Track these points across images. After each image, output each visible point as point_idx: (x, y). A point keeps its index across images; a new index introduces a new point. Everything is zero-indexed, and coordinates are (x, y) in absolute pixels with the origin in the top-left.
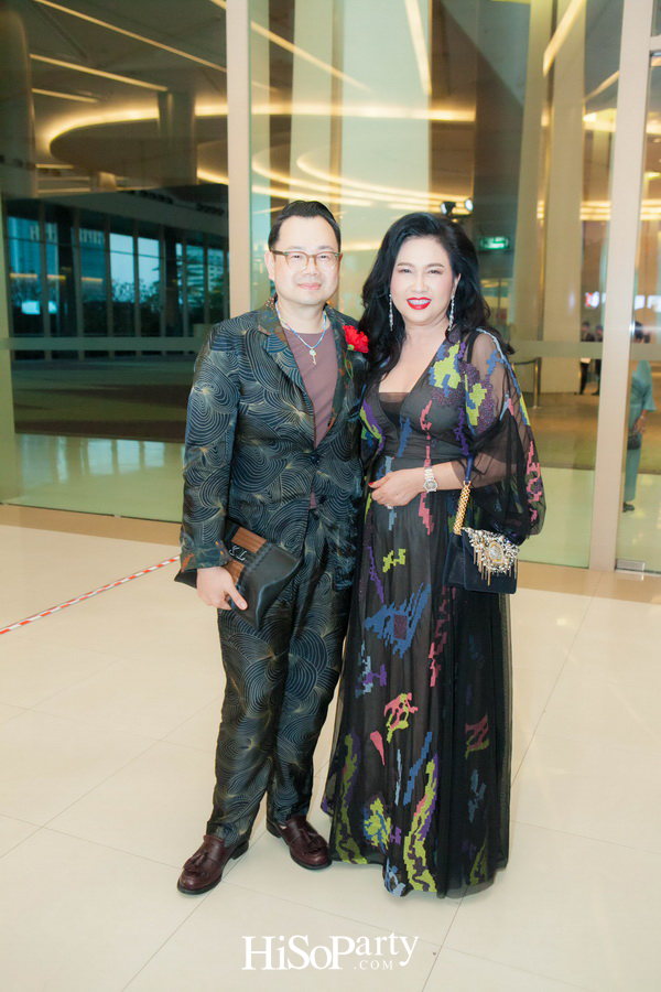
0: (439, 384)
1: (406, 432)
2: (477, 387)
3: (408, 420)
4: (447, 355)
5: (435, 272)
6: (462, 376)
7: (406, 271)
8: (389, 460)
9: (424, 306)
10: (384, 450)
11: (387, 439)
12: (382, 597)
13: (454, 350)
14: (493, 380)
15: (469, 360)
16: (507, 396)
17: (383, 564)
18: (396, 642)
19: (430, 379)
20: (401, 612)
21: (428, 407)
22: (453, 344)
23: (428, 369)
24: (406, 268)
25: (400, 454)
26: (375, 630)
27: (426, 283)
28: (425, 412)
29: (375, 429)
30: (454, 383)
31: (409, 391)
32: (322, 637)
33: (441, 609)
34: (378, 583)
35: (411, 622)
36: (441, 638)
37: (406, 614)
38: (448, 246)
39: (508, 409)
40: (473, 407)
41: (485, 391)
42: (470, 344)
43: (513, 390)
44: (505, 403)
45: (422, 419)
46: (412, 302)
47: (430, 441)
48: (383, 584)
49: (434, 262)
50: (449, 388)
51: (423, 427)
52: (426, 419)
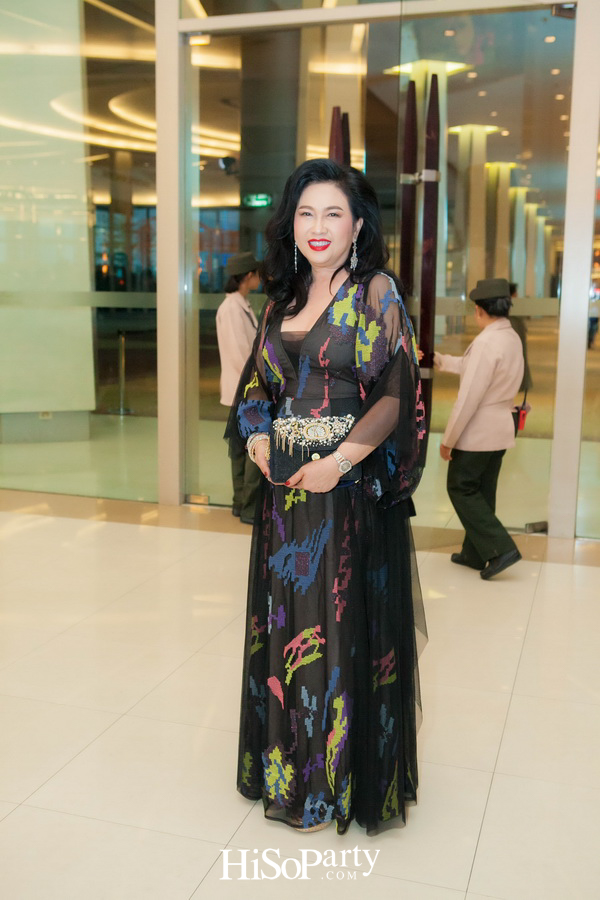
0: (337, 323)
1: (304, 373)
2: (373, 324)
4: (346, 295)
5: (335, 215)
6: (358, 317)
7: (308, 214)
8: (289, 401)
9: (325, 248)
10: (284, 391)
11: (287, 380)
12: (283, 536)
13: (353, 291)
14: (387, 319)
15: (365, 300)
16: (400, 334)
17: (285, 502)
18: (297, 579)
19: (329, 317)
20: (303, 549)
21: (326, 344)
22: (354, 283)
23: (328, 308)
24: (307, 211)
25: (299, 396)
26: (275, 570)
27: (325, 226)
28: (323, 348)
29: (277, 368)
30: (350, 322)
31: (309, 330)
33: (344, 545)
35: (313, 558)
36: (344, 574)
37: (308, 550)
38: (349, 191)
39: (401, 346)
40: (365, 342)
41: (379, 328)
42: (366, 287)
43: (405, 329)
44: (399, 340)
45: (321, 356)
46: (314, 244)
47: (328, 380)
48: (284, 522)
49: (332, 205)
50: (347, 326)
51: (322, 363)
52: (324, 355)
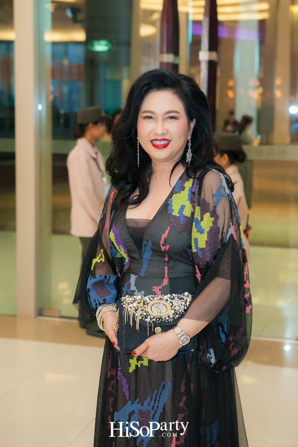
0: (176, 213)
1: (147, 255)
2: (207, 216)
3: (150, 242)
4: (183, 188)
5: (172, 118)
6: (194, 208)
7: (150, 118)
8: (133, 278)
9: (165, 146)
10: (129, 268)
11: (132, 258)
12: (127, 394)
13: (189, 184)
14: (220, 211)
15: (200, 194)
16: (231, 223)
17: (130, 365)
19: (169, 208)
20: (145, 407)
21: (167, 232)
23: (167, 200)
24: (149, 114)
25: (142, 274)
27: (165, 127)
28: (164, 236)
29: (122, 249)
30: (187, 213)
31: (151, 218)
33: (181, 404)
34: (124, 382)
35: (154, 415)
37: (150, 408)
39: (232, 235)
40: (201, 231)
42: (200, 181)
43: (235, 219)
44: (230, 230)
45: (162, 242)
46: (154, 142)
47: (168, 262)
48: (129, 383)
49: (171, 109)
50: (185, 217)
51: (163, 248)
52: (165, 242)
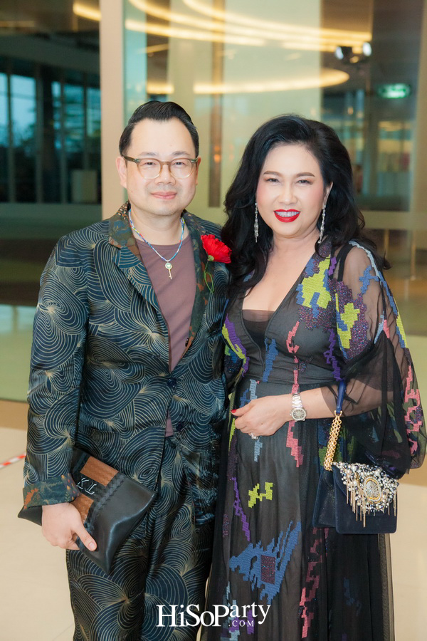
0: (307, 304)
1: (272, 355)
2: (349, 307)
3: (273, 341)
4: (317, 270)
5: (304, 182)
6: (332, 294)
7: (274, 180)
8: (253, 384)
9: (293, 219)
10: (248, 372)
11: (252, 361)
12: (247, 534)
13: (324, 265)
14: (367, 300)
15: (340, 278)
16: (382, 317)
17: (249, 498)
18: (263, 586)
19: (298, 296)
20: (268, 553)
21: (295, 328)
22: (323, 259)
23: (295, 286)
24: (273, 177)
25: (265, 378)
26: (241, 571)
27: (295, 194)
28: (292, 334)
29: (238, 348)
30: (323, 302)
31: (274, 309)
32: (181, 575)
33: (313, 550)
34: (244, 518)
35: (279, 564)
36: (313, 582)
37: (275, 555)
38: (319, 153)
39: (383, 332)
40: (345, 329)
41: (358, 311)
42: (342, 259)
43: (388, 310)
44: (380, 325)
45: (289, 341)
46: (279, 213)
48: (249, 520)
49: (303, 171)
50: (319, 308)
51: (290, 350)
52: (293, 341)
